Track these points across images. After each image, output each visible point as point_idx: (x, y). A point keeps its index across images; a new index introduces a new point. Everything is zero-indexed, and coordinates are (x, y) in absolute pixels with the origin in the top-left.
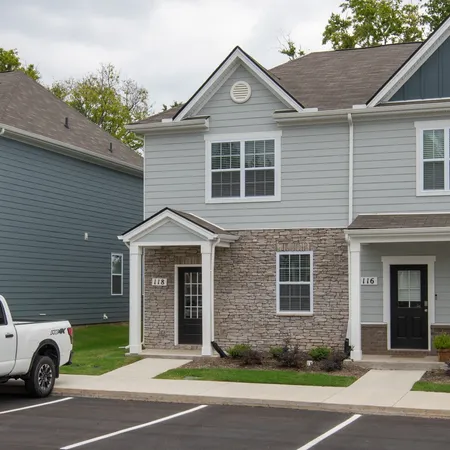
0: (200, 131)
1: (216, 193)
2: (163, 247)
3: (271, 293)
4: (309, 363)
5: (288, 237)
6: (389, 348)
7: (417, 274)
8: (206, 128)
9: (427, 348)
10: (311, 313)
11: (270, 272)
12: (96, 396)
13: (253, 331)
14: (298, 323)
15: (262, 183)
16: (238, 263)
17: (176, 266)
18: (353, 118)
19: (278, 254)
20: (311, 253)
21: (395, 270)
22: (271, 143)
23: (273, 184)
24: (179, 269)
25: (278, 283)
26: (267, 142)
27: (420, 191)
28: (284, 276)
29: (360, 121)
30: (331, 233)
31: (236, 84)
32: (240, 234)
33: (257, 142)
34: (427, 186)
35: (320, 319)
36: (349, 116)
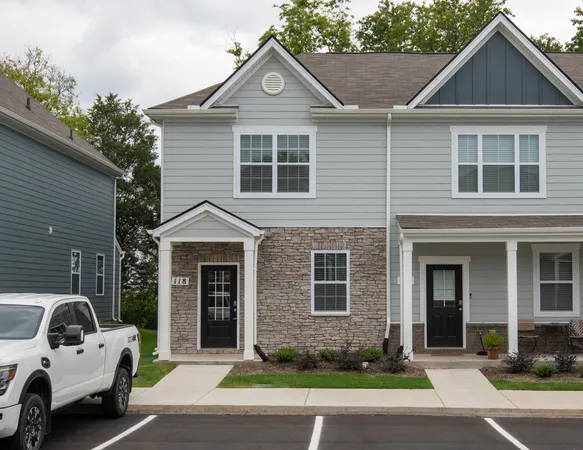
0: (227, 122)
1: (244, 188)
2: (184, 243)
3: (305, 294)
4: (365, 364)
5: (324, 235)
6: (426, 347)
7: (452, 274)
8: (235, 118)
9: (462, 346)
10: (347, 313)
11: (304, 271)
12: (184, 412)
13: (285, 332)
14: (334, 323)
15: (295, 178)
16: (269, 261)
17: (200, 264)
18: (393, 118)
19: (313, 253)
20: (348, 252)
21: (431, 269)
22: (306, 138)
23: (308, 180)
24: (202, 267)
25: (313, 282)
26: (302, 137)
27: (455, 192)
28: (319, 275)
29: (400, 121)
30: (368, 232)
31: (268, 75)
32: (272, 231)
33: (291, 137)
34: (462, 188)
35: (356, 319)
36: (390, 116)
